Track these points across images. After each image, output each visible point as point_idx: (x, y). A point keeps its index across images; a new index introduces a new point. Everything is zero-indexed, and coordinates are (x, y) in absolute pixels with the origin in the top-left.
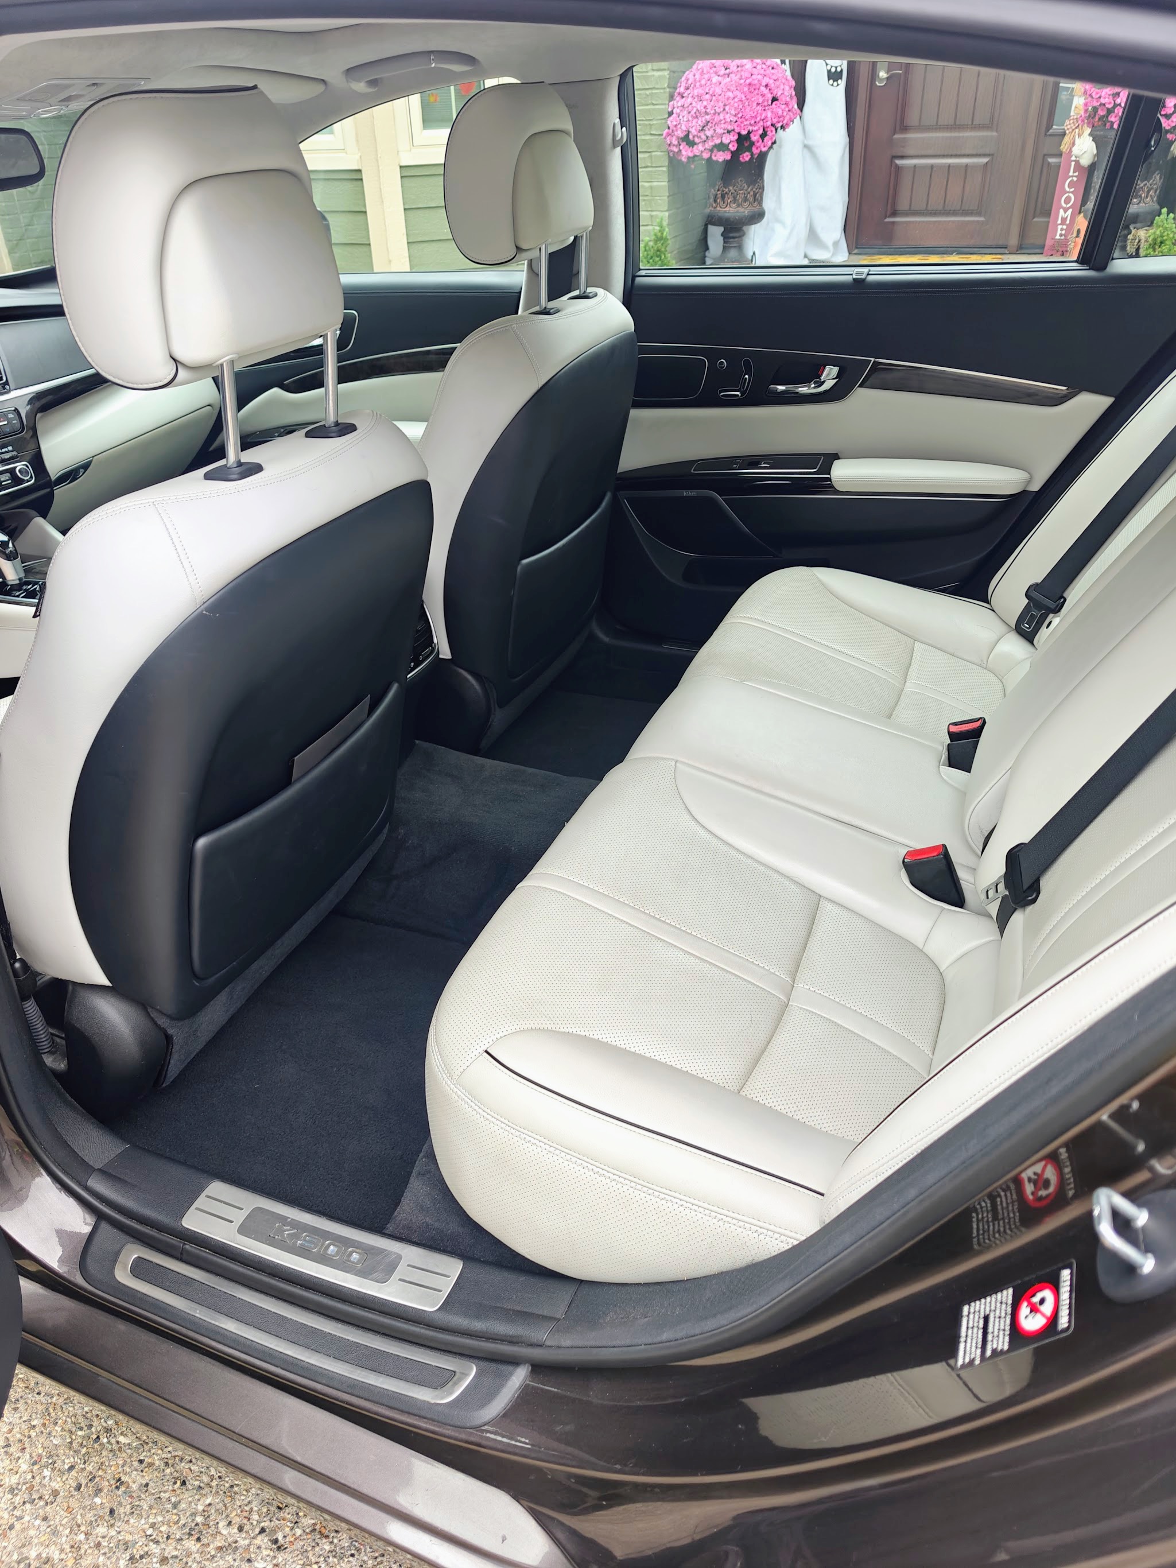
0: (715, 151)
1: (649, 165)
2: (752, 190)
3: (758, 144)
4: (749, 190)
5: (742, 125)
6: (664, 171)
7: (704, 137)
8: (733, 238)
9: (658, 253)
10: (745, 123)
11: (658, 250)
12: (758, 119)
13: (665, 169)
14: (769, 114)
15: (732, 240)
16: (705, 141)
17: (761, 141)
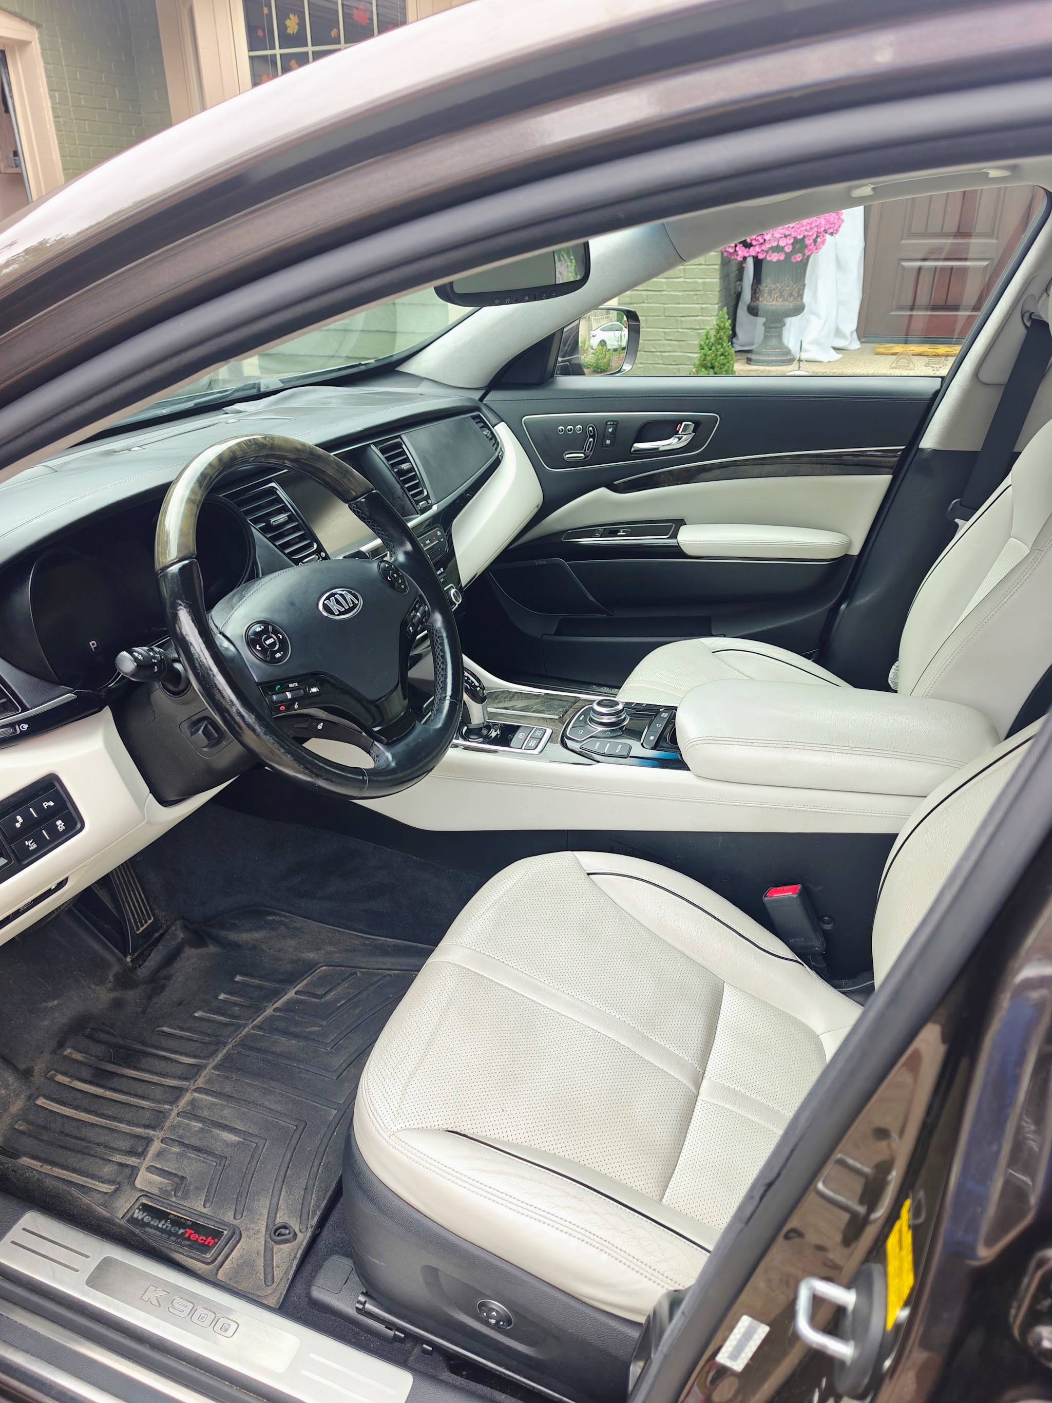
0: (770, 252)
1: (703, 263)
2: (796, 287)
3: (811, 247)
4: (795, 286)
5: (799, 231)
6: (716, 269)
7: (762, 241)
8: (774, 328)
9: (720, 341)
10: (802, 229)
11: (720, 339)
12: (813, 225)
13: (717, 267)
14: (823, 221)
15: (773, 330)
16: (762, 244)
17: (813, 244)
